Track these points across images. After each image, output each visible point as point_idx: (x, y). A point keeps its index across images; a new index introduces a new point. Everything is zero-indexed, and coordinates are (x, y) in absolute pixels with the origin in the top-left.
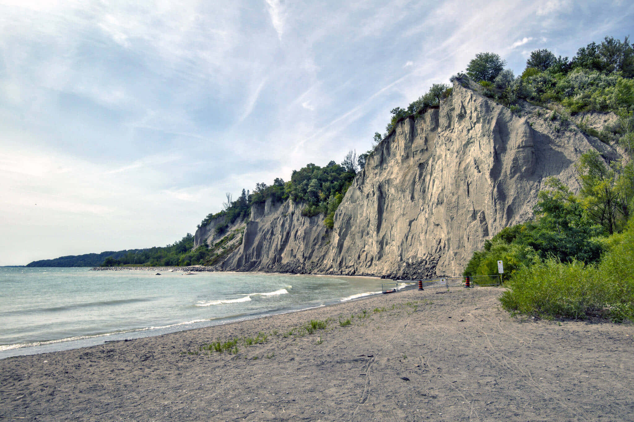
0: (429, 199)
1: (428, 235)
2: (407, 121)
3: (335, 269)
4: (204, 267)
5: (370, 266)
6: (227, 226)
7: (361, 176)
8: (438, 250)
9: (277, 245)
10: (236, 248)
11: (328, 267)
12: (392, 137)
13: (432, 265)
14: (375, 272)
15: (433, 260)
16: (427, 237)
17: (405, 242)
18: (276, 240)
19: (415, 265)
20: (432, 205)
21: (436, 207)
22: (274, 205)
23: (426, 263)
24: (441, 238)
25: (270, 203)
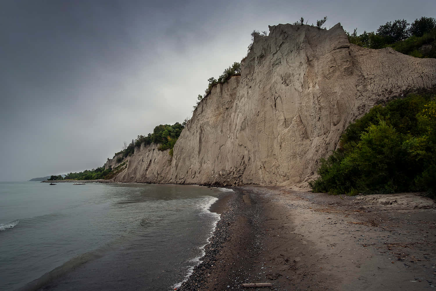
0: (234, 128)
1: (233, 154)
2: (219, 85)
3: (173, 180)
4: (104, 180)
5: (193, 178)
6: (123, 159)
7: (190, 122)
8: (242, 164)
9: (144, 167)
10: (124, 169)
11: (169, 179)
12: (209, 96)
13: (239, 175)
14: (197, 182)
15: (239, 171)
16: (233, 155)
17: (217, 160)
18: (144, 164)
19: (225, 175)
20: (237, 132)
21: (240, 132)
22: (145, 146)
23: (233, 174)
24: (244, 154)
25: (144, 145)
